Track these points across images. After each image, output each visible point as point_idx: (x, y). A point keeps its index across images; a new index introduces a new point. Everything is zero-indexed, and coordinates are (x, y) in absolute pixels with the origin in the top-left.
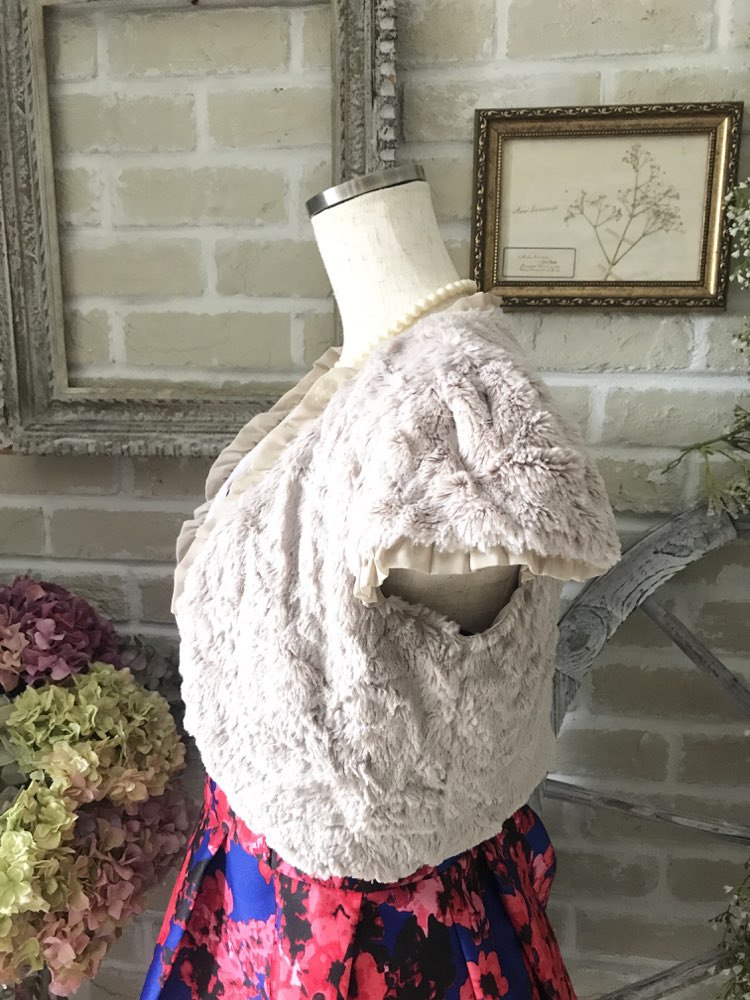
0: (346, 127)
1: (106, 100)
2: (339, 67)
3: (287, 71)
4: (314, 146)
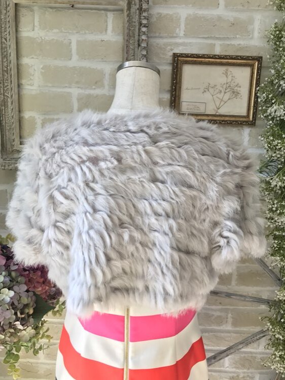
0: (128, 56)
1: (37, 39)
2: (126, 35)
3: (106, 34)
4: (115, 61)
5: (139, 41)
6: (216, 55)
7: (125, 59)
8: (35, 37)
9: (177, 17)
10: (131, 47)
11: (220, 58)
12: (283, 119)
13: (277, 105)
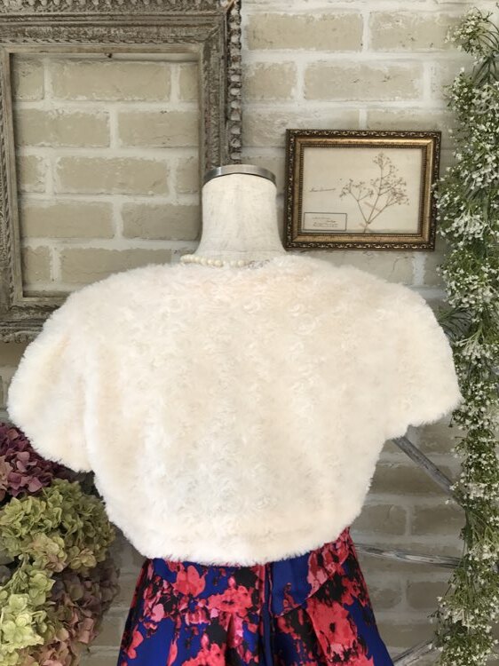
1: (50, 114)
2: (203, 101)
3: (169, 101)
4: (187, 147)
5: (226, 111)
6: (362, 132)
7: (204, 142)
8: (46, 109)
9: (290, 69)
10: (213, 121)
11: (369, 136)
12: (479, 238)
13: (469, 213)
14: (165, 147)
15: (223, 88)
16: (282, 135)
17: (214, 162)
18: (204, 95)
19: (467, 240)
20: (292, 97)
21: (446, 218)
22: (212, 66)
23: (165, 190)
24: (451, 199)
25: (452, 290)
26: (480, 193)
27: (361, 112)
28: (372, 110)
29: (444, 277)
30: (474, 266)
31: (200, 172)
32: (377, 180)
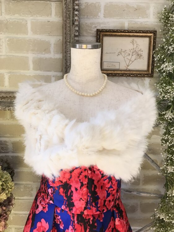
0: (66, 31)
2: (64, 17)
3: (51, 17)
4: (58, 35)
5: (73, 21)
6: (126, 30)
7: (64, 34)
8: (3, 19)
9: (98, 5)
10: (68, 25)
11: (128, 32)
12: (171, 72)
13: (167, 62)
14: (49, 35)
15: (72, 12)
16: (95, 31)
17: (68, 41)
18: (65, 14)
19: (167, 73)
20: (99, 17)
21: (158, 64)
22: (68, 3)
23: (50, 52)
24: (161, 57)
25: (161, 92)
26: (172, 54)
27: (126, 23)
28: (129, 22)
29: (158, 87)
30: (169, 83)
31: (63, 45)
32: (132, 49)
